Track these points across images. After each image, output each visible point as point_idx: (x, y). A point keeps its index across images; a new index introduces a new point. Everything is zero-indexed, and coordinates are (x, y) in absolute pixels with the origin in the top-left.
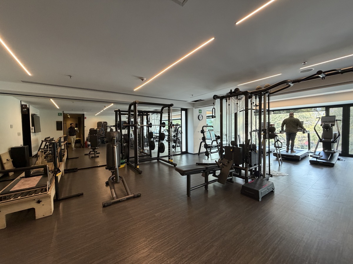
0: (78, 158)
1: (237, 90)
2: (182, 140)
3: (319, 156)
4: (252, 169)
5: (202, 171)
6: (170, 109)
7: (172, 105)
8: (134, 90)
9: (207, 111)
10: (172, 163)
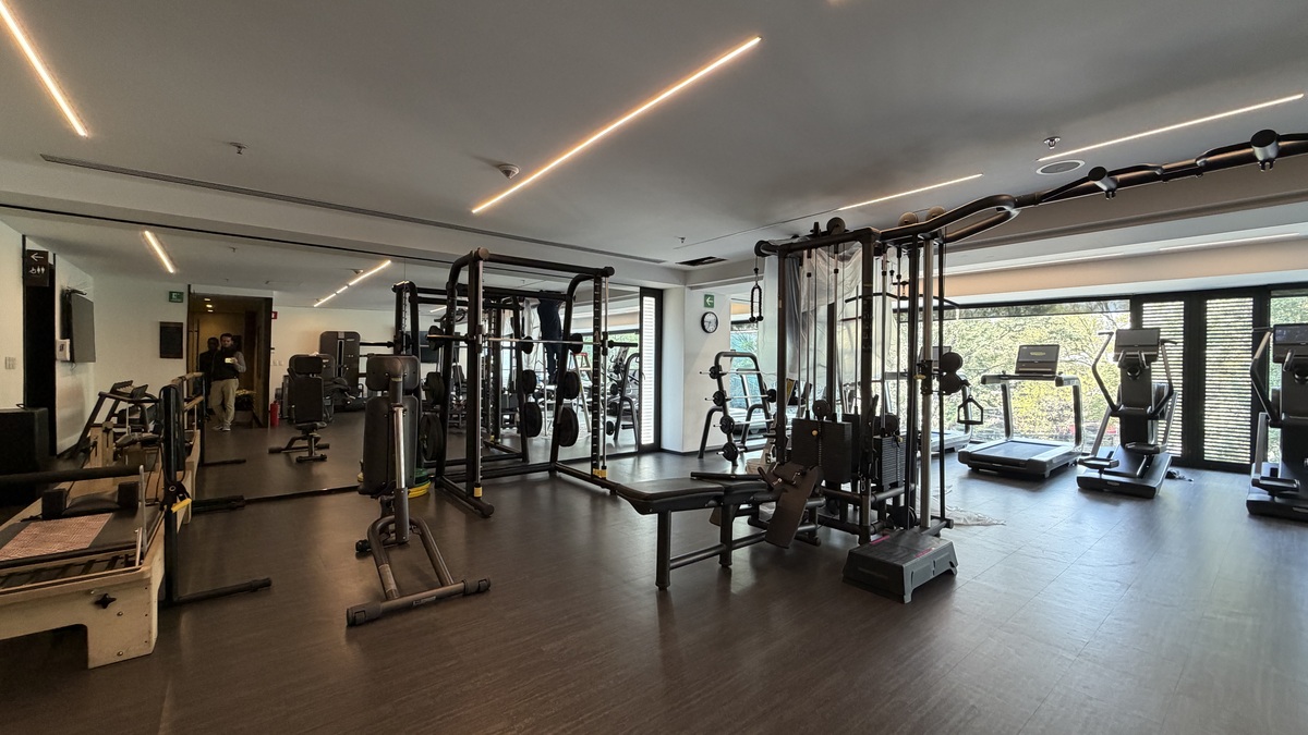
0: (244, 461)
1: (835, 223)
2: (640, 406)
3: (1107, 463)
4: (883, 501)
5: (712, 502)
6: (600, 286)
7: (608, 272)
8: (474, 211)
9: (734, 300)
10: (603, 483)
